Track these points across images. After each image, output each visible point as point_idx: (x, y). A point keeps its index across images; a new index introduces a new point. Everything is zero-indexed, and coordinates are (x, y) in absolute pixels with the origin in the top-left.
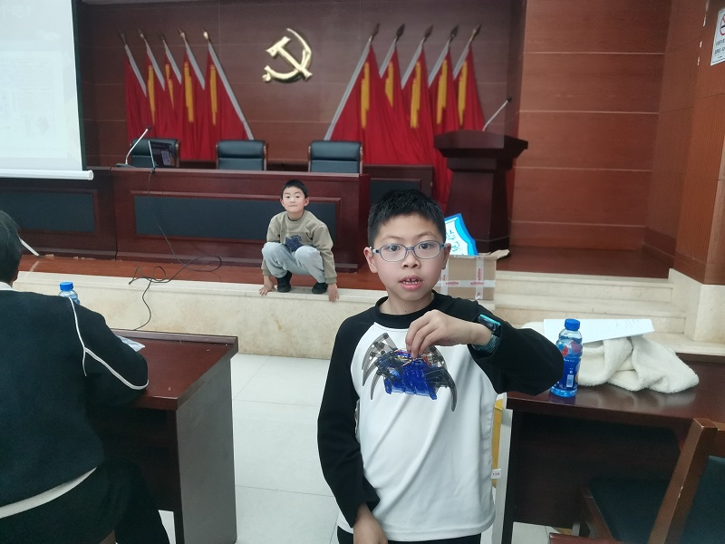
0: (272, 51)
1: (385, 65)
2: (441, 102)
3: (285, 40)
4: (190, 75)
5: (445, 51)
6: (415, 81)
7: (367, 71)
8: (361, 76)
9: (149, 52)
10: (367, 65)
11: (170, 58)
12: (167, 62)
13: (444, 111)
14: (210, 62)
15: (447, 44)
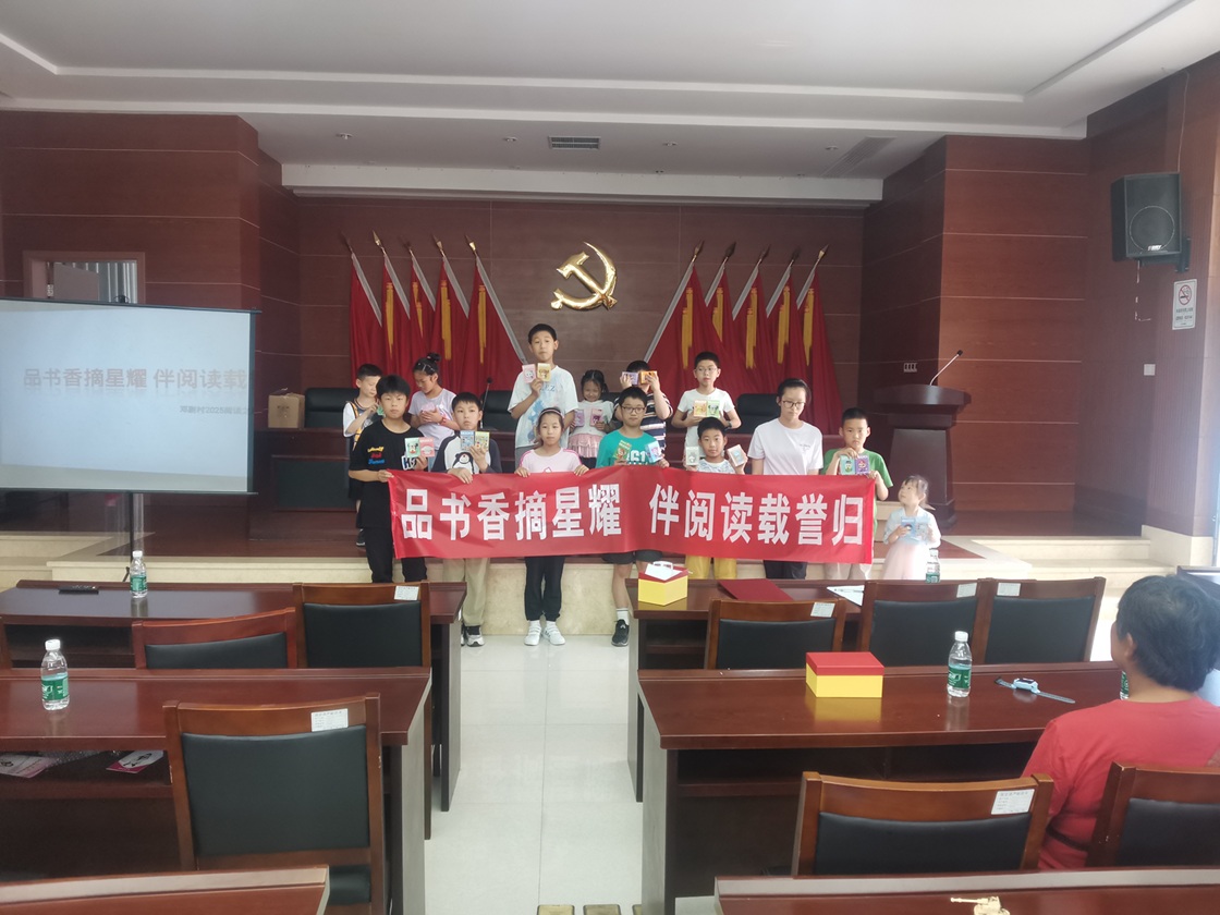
0: (566, 271)
1: (713, 291)
2: (783, 336)
3: (585, 257)
4: (449, 298)
5: (786, 276)
6: (750, 312)
7: (690, 298)
8: (683, 303)
9: (389, 266)
10: (690, 291)
11: (420, 274)
12: (417, 280)
13: (787, 348)
14: (477, 281)
15: (789, 268)
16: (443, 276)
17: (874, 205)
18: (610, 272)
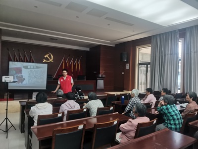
0: (46, 56)
2: (76, 68)
3: (48, 55)
6: (72, 64)
8: (63, 62)
9: (15, 53)
10: (64, 60)
11: (21, 55)
12: (20, 56)
14: (31, 57)
15: (77, 58)
16: (25, 56)
17: (88, 51)
18: (52, 57)
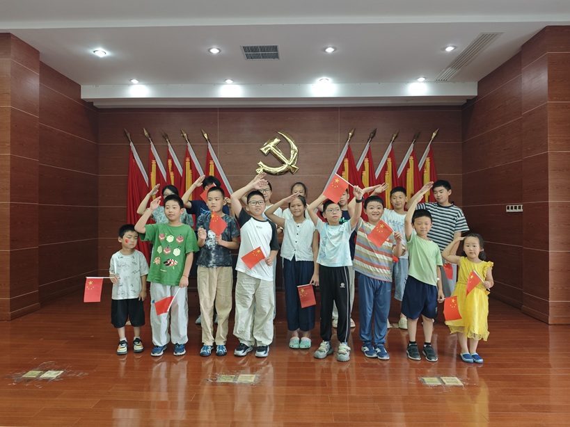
0: (265, 149)
1: (362, 160)
2: (410, 189)
3: (277, 140)
4: (191, 168)
5: (410, 150)
6: (387, 173)
7: (346, 165)
8: (342, 167)
9: (153, 149)
10: (346, 161)
11: (173, 154)
12: (169, 157)
14: (209, 158)
15: (412, 145)
16: (187, 155)
